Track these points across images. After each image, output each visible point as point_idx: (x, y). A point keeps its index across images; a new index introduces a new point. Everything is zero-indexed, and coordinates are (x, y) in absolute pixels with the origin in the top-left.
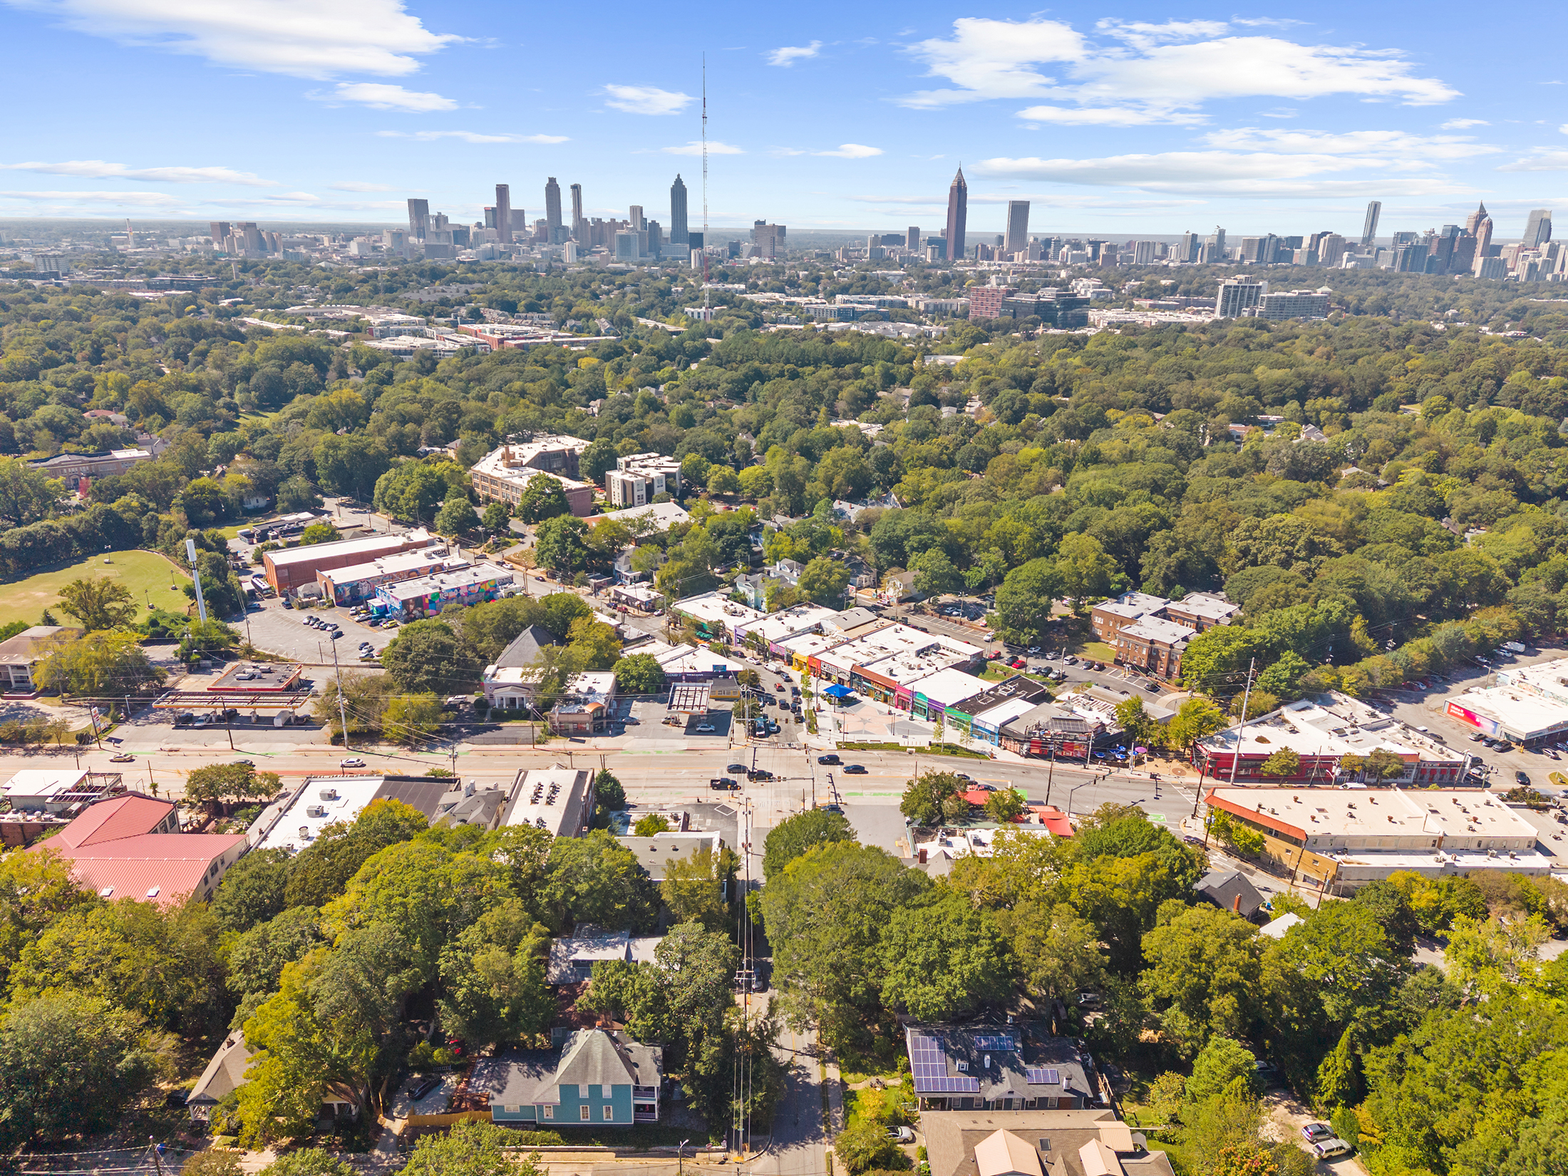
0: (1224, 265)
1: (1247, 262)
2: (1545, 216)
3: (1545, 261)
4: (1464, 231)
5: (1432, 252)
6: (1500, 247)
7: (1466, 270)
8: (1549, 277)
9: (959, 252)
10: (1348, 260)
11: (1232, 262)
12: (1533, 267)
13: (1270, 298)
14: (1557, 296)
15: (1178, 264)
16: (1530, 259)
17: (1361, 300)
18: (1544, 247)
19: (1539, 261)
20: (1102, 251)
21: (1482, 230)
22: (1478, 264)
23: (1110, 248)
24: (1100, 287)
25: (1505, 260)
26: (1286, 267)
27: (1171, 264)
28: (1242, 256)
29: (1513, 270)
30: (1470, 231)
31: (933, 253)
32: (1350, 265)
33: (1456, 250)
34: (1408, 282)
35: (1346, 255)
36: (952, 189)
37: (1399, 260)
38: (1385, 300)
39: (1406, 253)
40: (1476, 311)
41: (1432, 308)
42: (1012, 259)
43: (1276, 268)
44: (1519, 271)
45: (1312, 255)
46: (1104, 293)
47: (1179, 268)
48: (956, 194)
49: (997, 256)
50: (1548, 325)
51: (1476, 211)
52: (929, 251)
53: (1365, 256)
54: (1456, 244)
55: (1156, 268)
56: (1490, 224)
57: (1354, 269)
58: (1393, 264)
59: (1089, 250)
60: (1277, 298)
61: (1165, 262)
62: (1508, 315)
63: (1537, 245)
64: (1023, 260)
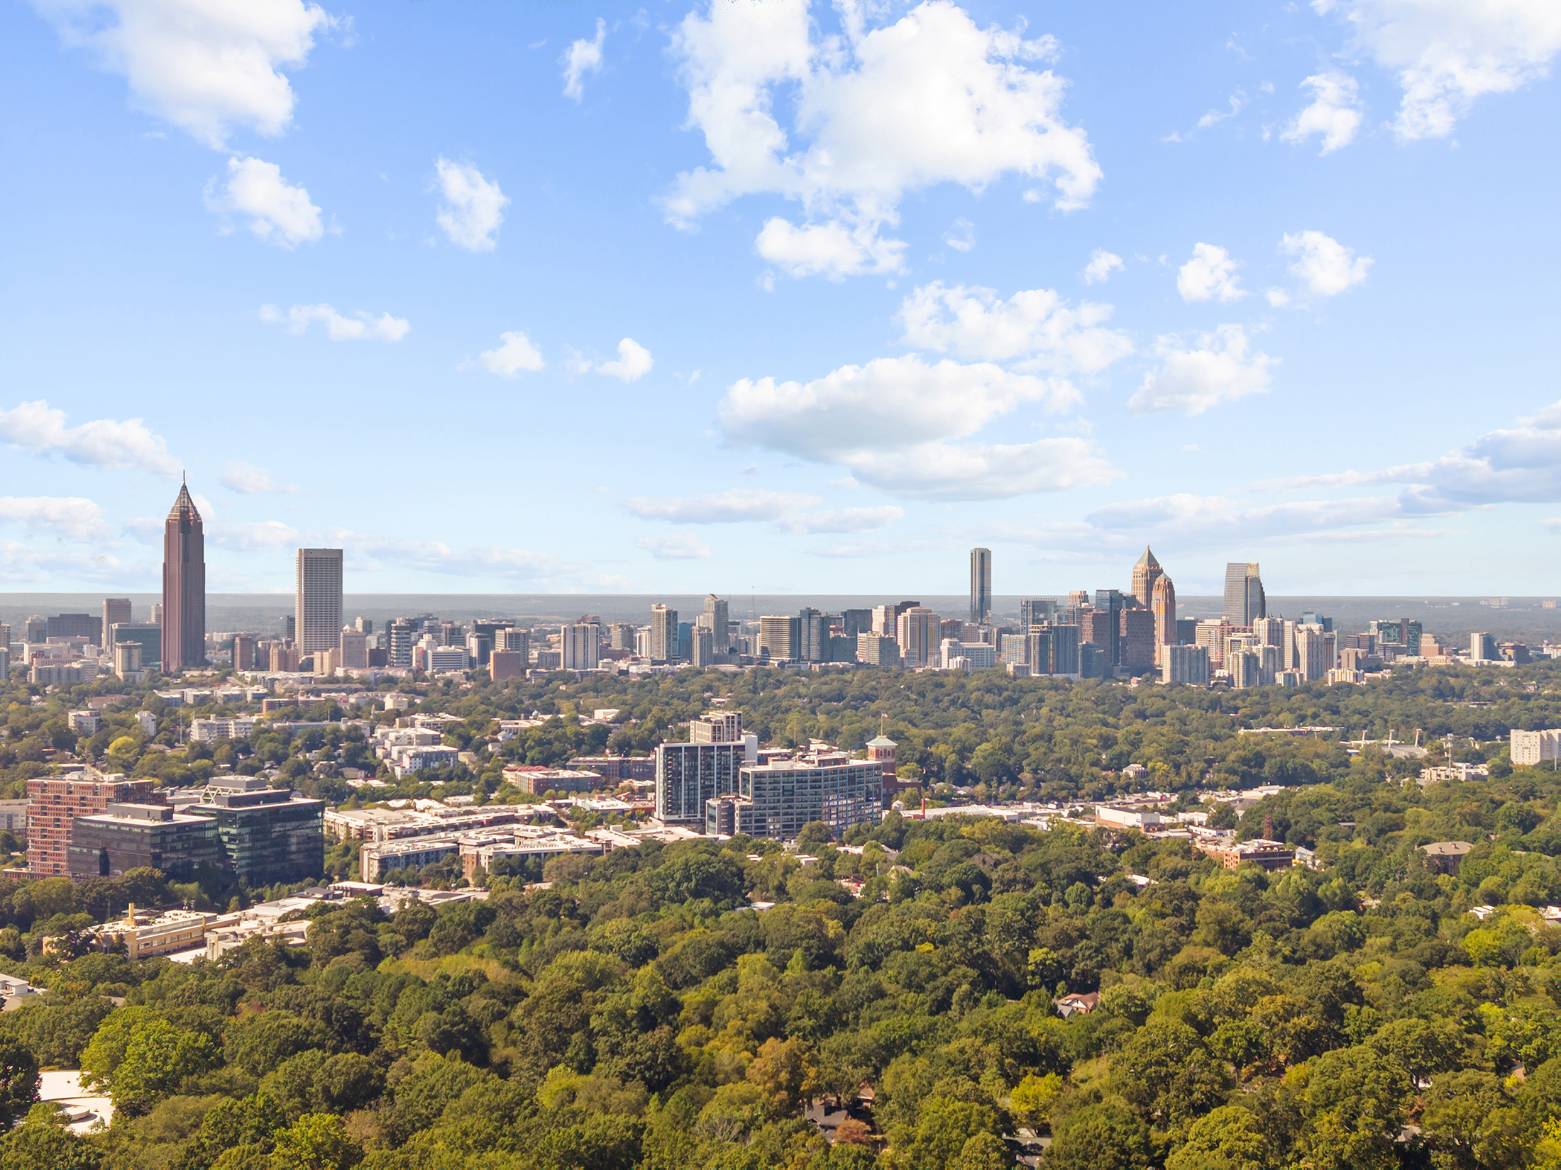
0: (731, 668)
1: (774, 662)
2: (1251, 573)
3: (1267, 651)
4: (1131, 600)
5: (1087, 638)
6: (1192, 625)
7: (1148, 669)
8: (1280, 678)
9: (194, 652)
10: (952, 655)
11: (750, 661)
12: (1250, 660)
13: (759, 776)
14: (1302, 719)
15: (646, 668)
16: (1244, 647)
17: (965, 751)
18: (1261, 626)
19: (1258, 650)
20: (500, 645)
21: (1158, 596)
22: (1163, 655)
23: (513, 639)
24: (435, 741)
25: (1205, 650)
26: (843, 671)
27: (633, 669)
28: (764, 650)
29: (1221, 666)
30: (1141, 599)
31: (128, 659)
32: (954, 664)
33: (1123, 633)
34: (1052, 698)
35: (945, 644)
36: (169, 525)
37: (1034, 652)
38: (1008, 750)
39: (1043, 640)
40: (1177, 766)
41: (1095, 763)
42: (309, 666)
43: (826, 672)
44: (1231, 668)
45: (887, 645)
46: (440, 755)
47: (645, 676)
48: (178, 537)
49: (274, 660)
50: (1316, 813)
51: (1143, 566)
52: (119, 653)
53: (981, 644)
54: (1123, 622)
55: (599, 677)
56: (1170, 586)
57: (962, 673)
58: (1027, 659)
59: (473, 643)
60: (773, 775)
61: (622, 665)
62: (1233, 772)
63: (1248, 621)
64: (334, 666)
